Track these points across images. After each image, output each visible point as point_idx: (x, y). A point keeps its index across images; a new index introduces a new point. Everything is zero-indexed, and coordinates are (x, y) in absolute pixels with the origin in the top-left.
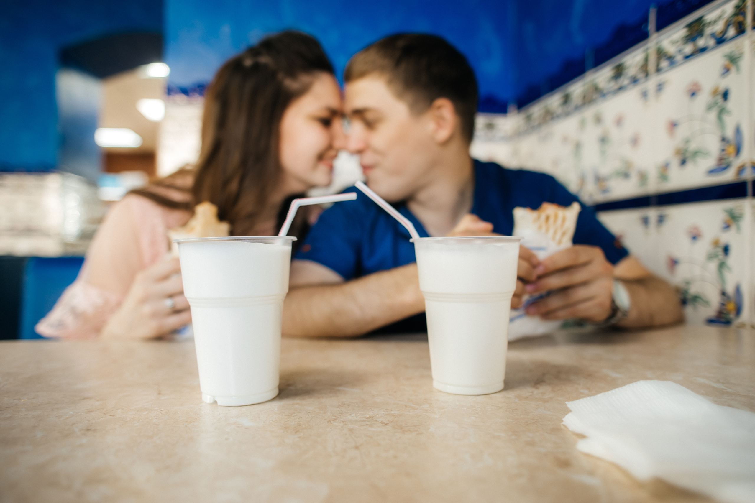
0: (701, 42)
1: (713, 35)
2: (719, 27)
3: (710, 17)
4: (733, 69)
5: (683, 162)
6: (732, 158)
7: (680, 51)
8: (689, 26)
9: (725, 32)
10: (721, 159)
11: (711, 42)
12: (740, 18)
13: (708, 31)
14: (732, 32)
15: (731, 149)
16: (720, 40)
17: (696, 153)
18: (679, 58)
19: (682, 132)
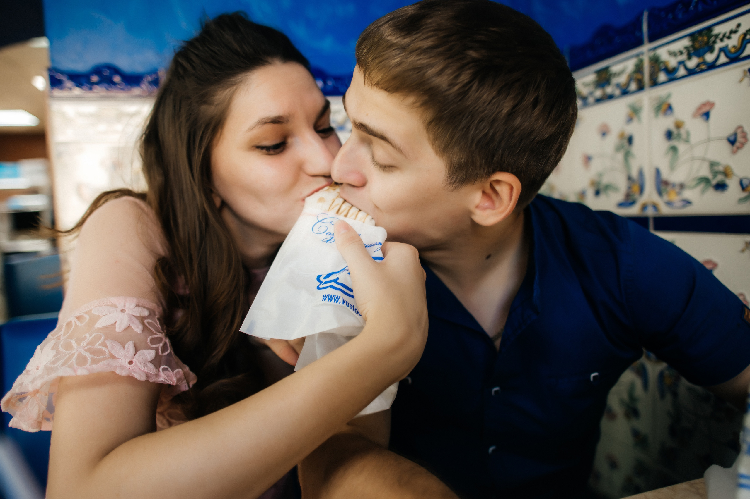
0: (609, 90)
1: (618, 86)
2: (622, 79)
3: (615, 69)
4: (635, 120)
5: (597, 193)
6: (637, 195)
7: (591, 93)
8: (599, 72)
9: (628, 84)
10: (628, 195)
11: (617, 92)
12: (639, 76)
13: (615, 81)
14: (633, 86)
15: (636, 188)
16: (625, 92)
17: (607, 187)
18: (591, 100)
19: (596, 166)
